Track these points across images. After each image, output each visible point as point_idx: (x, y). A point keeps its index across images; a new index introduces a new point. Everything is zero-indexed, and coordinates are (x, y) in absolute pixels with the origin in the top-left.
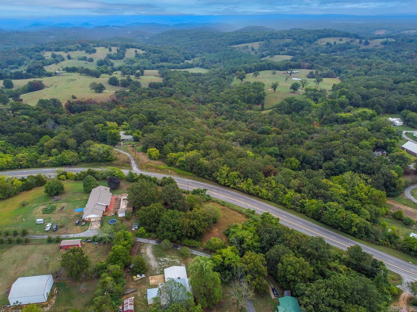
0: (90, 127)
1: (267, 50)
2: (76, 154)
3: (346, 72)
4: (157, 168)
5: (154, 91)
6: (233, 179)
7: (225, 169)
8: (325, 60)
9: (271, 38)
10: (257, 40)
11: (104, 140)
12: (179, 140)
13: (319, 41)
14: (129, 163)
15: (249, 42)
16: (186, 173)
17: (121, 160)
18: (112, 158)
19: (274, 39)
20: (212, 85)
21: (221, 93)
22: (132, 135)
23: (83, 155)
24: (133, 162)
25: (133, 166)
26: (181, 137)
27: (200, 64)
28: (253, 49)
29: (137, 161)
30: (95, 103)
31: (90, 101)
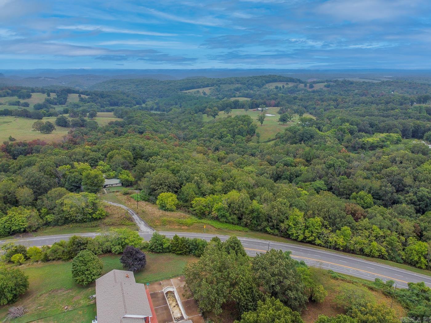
0: (50, 171)
1: (219, 94)
2: (35, 213)
3: (314, 108)
4: (181, 224)
5: (120, 129)
6: (316, 229)
7: (299, 215)
8: (286, 99)
9: (221, 84)
10: (207, 86)
11: (76, 188)
12: (201, 179)
13: (267, 86)
14: (130, 219)
15: (199, 87)
16: (231, 227)
17: (117, 216)
18: (101, 214)
19: (223, 84)
20: (185, 123)
21: (202, 128)
22: (118, 179)
23: (48, 214)
24: (135, 217)
25: (139, 225)
26: (203, 175)
27: (155, 107)
28: (204, 94)
29: (143, 215)
30: (43, 144)
31: (36, 142)
